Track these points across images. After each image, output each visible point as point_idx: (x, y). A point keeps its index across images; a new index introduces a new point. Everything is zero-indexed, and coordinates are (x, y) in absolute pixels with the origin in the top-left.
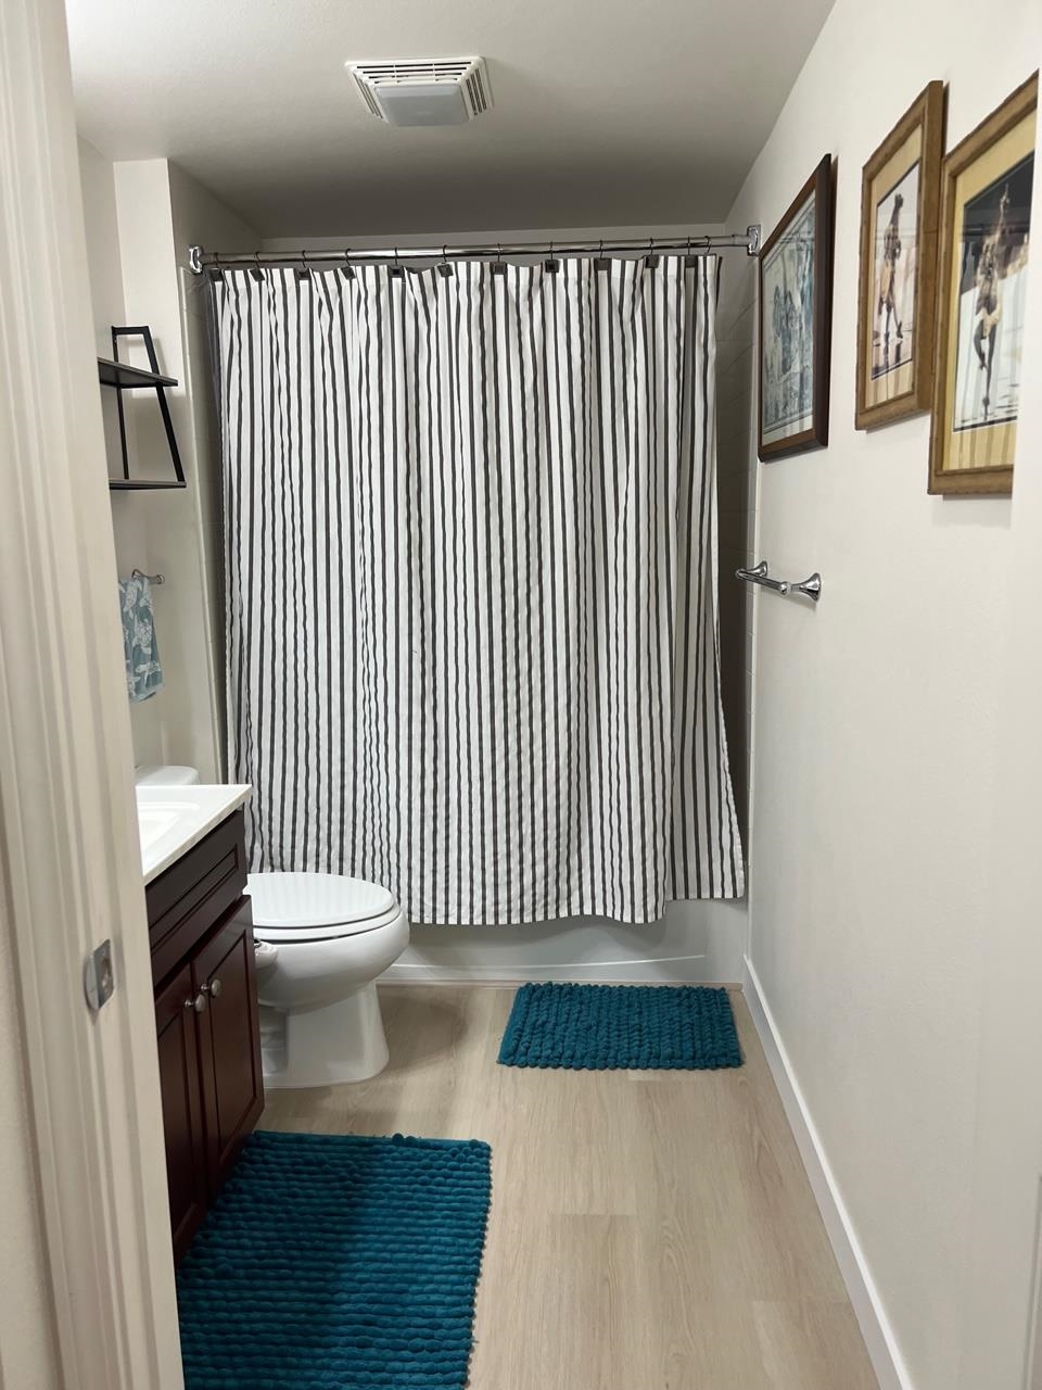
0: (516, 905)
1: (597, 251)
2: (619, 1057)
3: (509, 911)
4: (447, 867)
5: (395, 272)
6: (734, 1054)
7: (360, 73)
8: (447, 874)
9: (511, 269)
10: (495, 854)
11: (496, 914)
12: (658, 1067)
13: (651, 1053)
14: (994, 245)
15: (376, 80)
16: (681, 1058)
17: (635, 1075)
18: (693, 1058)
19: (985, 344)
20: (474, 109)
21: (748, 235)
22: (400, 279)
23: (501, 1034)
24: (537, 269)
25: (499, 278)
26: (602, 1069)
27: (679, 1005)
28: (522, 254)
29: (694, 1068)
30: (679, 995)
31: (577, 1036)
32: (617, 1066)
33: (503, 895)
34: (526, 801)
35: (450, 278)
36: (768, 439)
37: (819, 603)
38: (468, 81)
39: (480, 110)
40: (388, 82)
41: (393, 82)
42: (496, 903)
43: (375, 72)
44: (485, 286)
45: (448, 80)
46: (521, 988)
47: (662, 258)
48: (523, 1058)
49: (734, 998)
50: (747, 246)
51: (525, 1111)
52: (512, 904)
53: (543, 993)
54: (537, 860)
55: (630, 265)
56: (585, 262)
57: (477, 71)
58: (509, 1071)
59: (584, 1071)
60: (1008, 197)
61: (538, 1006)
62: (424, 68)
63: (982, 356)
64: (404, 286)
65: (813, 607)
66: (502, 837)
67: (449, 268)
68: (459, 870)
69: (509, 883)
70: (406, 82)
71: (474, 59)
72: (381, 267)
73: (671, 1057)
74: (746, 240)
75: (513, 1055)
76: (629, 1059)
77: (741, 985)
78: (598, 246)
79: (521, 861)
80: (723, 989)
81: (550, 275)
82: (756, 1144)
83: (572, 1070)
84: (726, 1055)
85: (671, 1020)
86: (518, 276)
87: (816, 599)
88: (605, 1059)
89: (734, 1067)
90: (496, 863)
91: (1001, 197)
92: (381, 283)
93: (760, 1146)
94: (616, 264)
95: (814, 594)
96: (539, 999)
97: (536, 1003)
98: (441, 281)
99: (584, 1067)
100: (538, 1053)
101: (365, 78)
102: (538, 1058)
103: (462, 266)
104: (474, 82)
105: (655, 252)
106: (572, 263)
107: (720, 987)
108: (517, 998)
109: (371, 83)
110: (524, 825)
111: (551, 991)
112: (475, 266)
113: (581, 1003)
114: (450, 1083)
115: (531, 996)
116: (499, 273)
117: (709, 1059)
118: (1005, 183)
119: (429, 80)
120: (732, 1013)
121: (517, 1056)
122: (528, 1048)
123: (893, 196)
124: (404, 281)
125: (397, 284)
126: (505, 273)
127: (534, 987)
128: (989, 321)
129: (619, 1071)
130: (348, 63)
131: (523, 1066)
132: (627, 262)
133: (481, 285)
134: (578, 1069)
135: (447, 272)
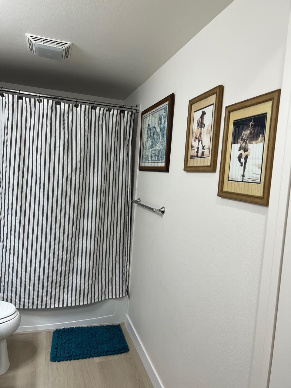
0: (49, 302)
1: (92, 104)
2: (91, 354)
3: (46, 304)
4: (25, 291)
5: (20, 98)
6: (126, 348)
7: (30, 38)
8: (25, 293)
9: (62, 104)
10: (43, 286)
11: (42, 305)
12: (104, 355)
13: (101, 351)
14: (246, 135)
15: (36, 41)
16: (111, 351)
17: (97, 360)
18: (115, 351)
19: (243, 160)
20: (65, 57)
21: (136, 107)
22: (21, 100)
23: (49, 350)
24: (71, 105)
25: (58, 106)
26: (86, 358)
27: (107, 332)
28: (66, 100)
29: (115, 354)
30: (106, 328)
31: (76, 347)
32: (91, 357)
33: (44, 299)
34: (55, 269)
35: (41, 103)
36: (143, 165)
37: (164, 215)
38: (66, 49)
39: (66, 58)
40: (39, 43)
41: (42, 44)
42: (42, 302)
43: (35, 39)
44: (53, 108)
45: (60, 47)
46: (54, 331)
47: (113, 109)
48: (59, 359)
49: (122, 327)
50: (136, 110)
51: (62, 379)
52: (47, 302)
53: (62, 332)
54: (57, 287)
55: (102, 109)
56: (87, 107)
57: (69, 47)
58: (55, 364)
59: (80, 360)
60: (253, 123)
61: (61, 337)
62: (53, 42)
63: (242, 163)
64: (22, 103)
65: (162, 216)
66: (46, 280)
67: (41, 100)
68: (29, 292)
69: (47, 295)
70: (45, 44)
71: (69, 43)
72: (15, 96)
73: (107, 351)
74: (136, 108)
75: (55, 358)
76: (95, 354)
77: (124, 323)
78: (93, 102)
79: (52, 288)
80: (119, 325)
81: (75, 108)
82: (138, 380)
83: (76, 360)
84: (124, 349)
85: (105, 337)
86: (64, 106)
87: (163, 214)
88: (87, 355)
89: (127, 352)
90: (43, 289)
91: (250, 122)
92: (14, 100)
93: (139, 380)
94: (98, 108)
95: (163, 212)
96: (61, 335)
97: (61, 336)
98: (37, 103)
99: (80, 358)
100: (64, 356)
101: (32, 40)
102: (65, 357)
103: (46, 101)
104: (67, 50)
105: (111, 107)
106: (83, 106)
107: (118, 324)
108: (53, 335)
109: (34, 42)
110: (54, 276)
111: (65, 331)
112: (50, 102)
113: (76, 335)
114: (34, 372)
115: (59, 334)
116: (58, 104)
117: (120, 351)
118: (252, 119)
119: (54, 46)
120: (123, 333)
121: (57, 358)
122: (60, 354)
123: (201, 111)
124: (23, 101)
125: (20, 102)
126: (60, 105)
127: (59, 330)
128: (244, 154)
129: (91, 359)
130: (26, 34)
131: (59, 361)
132: (101, 108)
133: (52, 107)
134: (78, 359)
135: (40, 101)
